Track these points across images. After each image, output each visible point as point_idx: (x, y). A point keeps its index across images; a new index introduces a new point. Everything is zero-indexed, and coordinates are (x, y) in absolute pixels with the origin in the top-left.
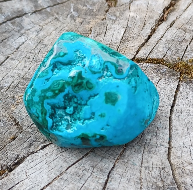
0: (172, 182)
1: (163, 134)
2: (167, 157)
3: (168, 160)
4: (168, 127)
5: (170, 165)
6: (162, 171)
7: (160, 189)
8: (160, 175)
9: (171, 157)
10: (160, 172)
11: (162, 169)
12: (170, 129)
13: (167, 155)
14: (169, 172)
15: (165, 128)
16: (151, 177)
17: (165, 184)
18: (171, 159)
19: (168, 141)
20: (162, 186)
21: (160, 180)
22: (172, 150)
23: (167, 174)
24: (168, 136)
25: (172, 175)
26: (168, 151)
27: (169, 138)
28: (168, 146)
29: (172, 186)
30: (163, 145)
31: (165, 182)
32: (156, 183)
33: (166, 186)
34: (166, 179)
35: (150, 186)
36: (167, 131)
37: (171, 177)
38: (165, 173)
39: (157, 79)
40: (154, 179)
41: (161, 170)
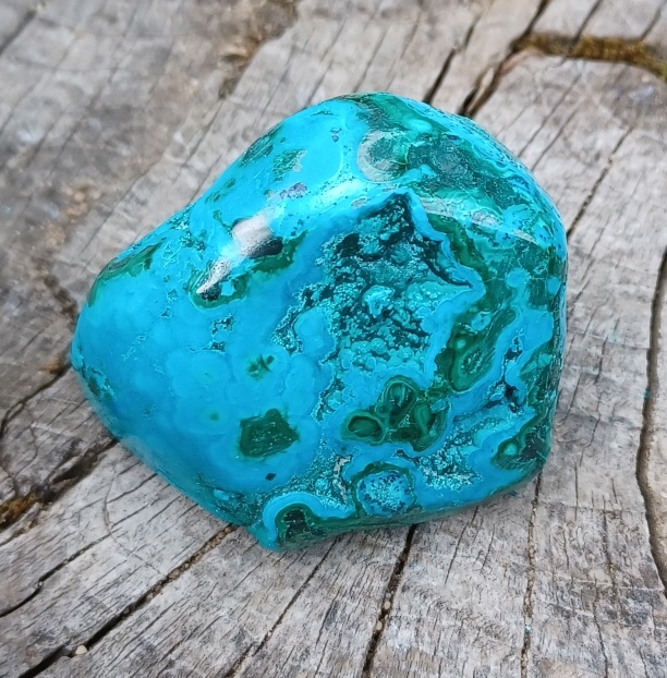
0: (645, 572)
1: (625, 373)
2: (634, 469)
3: (635, 481)
4: (647, 344)
5: (641, 500)
6: (612, 526)
7: (601, 596)
8: (605, 540)
9: (650, 467)
10: (605, 525)
11: (614, 515)
12: (652, 354)
13: (635, 461)
14: (637, 529)
15: (635, 349)
16: (568, 545)
17: (619, 577)
18: (650, 475)
19: (640, 404)
20: (610, 584)
21: (603, 560)
22: (655, 437)
23: (629, 538)
24: (643, 382)
25: (648, 544)
26: (638, 445)
27: (649, 389)
28: (638, 421)
29: (645, 589)
30: (622, 420)
31: (619, 569)
32: (586, 572)
33: (625, 585)
34: (625, 558)
35: (562, 584)
36: (641, 361)
37: (646, 549)
38: (622, 532)
39: (616, 133)
40: (581, 554)
41: (608, 519)
